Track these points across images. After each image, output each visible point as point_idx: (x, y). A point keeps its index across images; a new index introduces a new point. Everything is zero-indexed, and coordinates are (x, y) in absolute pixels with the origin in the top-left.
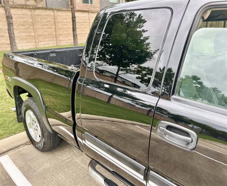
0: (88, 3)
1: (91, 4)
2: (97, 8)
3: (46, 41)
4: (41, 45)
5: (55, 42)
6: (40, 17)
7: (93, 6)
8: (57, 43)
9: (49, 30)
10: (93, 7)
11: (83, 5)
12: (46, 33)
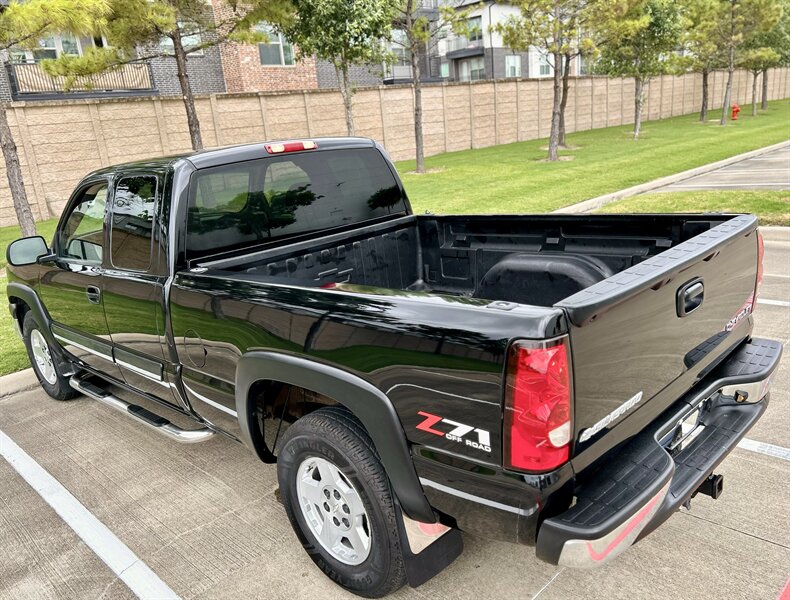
0: (280, 63)
6: (115, 126)
7: (295, 69)
10: (296, 73)
11: (264, 68)
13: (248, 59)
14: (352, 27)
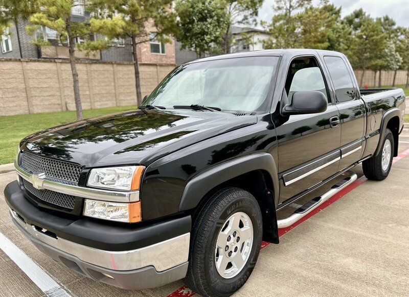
0: (159, 52)
1: (163, 52)
2: (172, 58)
3: (103, 101)
4: (97, 105)
5: (115, 102)
6: (96, 73)
7: (166, 56)
8: (116, 104)
9: (107, 88)
10: (166, 58)
11: (152, 55)
12: (103, 92)
13: (145, 50)
14: (207, 38)
